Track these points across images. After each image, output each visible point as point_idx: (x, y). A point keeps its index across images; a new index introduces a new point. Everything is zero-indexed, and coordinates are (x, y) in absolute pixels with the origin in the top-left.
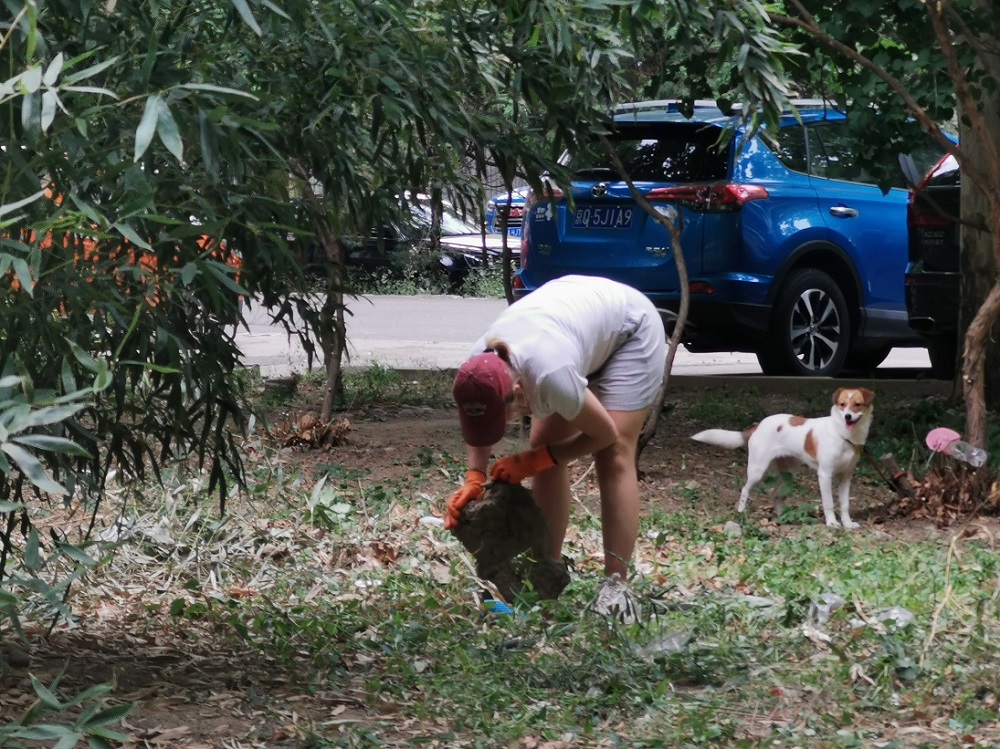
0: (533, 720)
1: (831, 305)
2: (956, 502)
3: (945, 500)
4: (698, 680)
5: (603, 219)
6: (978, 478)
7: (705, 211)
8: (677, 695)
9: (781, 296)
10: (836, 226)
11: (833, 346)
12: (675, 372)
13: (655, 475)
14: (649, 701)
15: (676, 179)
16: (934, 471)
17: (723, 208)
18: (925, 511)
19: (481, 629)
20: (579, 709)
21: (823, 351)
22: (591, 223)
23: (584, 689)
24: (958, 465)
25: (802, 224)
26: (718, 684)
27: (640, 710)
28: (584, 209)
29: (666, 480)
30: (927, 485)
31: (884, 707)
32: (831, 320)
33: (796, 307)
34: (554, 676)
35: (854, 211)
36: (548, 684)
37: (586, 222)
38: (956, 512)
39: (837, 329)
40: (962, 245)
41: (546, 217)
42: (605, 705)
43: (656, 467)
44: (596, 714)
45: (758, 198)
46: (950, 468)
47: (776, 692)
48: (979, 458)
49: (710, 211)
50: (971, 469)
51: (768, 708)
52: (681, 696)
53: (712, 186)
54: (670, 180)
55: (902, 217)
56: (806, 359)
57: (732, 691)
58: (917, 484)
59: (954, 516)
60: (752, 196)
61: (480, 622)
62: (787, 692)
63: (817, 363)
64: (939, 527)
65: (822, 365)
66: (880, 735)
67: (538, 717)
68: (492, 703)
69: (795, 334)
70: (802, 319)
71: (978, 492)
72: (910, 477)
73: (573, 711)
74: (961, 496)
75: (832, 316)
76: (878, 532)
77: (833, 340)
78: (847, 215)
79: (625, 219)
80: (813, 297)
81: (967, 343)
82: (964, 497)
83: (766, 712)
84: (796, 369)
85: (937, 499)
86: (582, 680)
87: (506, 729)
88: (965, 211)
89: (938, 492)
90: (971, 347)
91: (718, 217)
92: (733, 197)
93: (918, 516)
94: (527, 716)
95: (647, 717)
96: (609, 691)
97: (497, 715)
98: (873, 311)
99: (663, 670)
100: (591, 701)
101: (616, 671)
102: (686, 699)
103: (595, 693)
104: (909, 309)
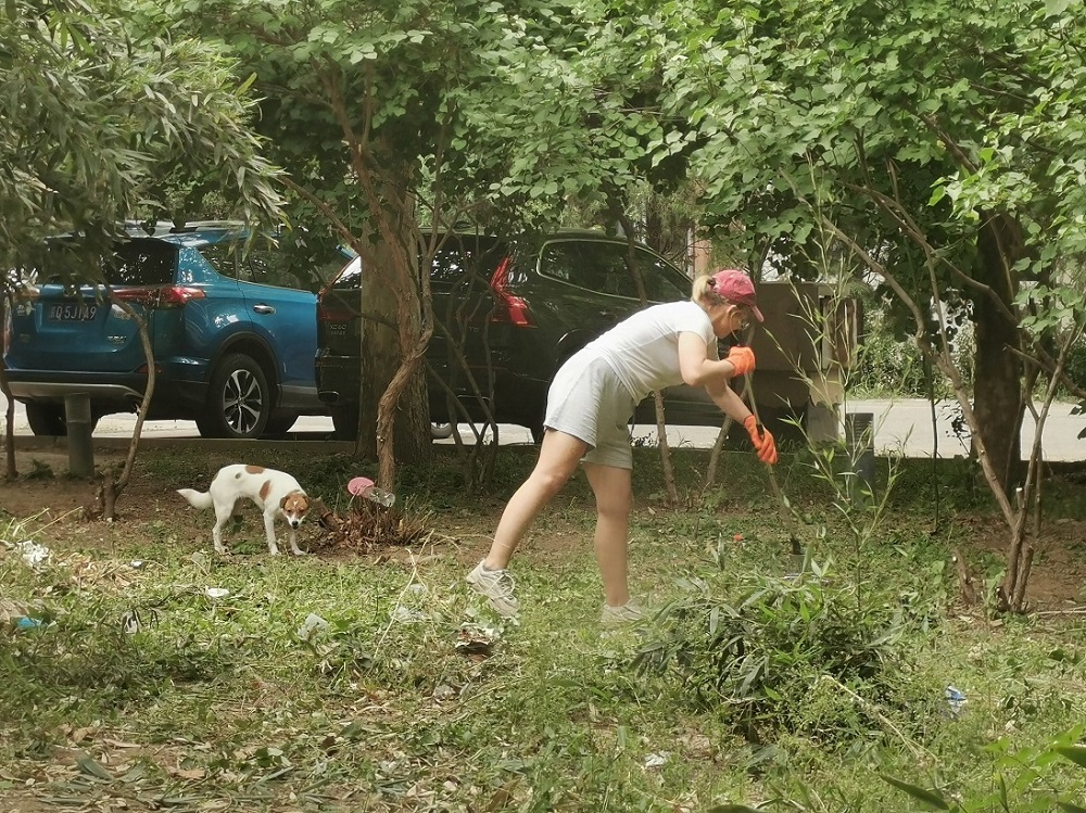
0: (67, 711)
1: (255, 382)
2: (372, 535)
3: (363, 534)
4: (193, 676)
5: (72, 314)
6: (387, 516)
7: (155, 308)
8: (177, 689)
9: (214, 376)
10: (259, 320)
11: (256, 414)
12: (143, 435)
13: (128, 516)
14: (157, 694)
15: (130, 283)
16: (354, 511)
17: (170, 305)
18: (348, 542)
19: (11, 640)
20: (102, 701)
21: (248, 419)
22: (62, 317)
23: (103, 685)
24: (373, 506)
25: (233, 319)
26: (209, 680)
27: (148, 701)
28: (57, 306)
29: (137, 521)
30: (349, 522)
31: (343, 694)
32: (255, 393)
33: (228, 384)
34: (76, 676)
35: (272, 309)
36: (72, 683)
37: (59, 317)
38: (372, 542)
39: (259, 401)
40: (363, 335)
41: (25, 313)
42: (122, 697)
43: (126, 511)
44: (115, 705)
45: (197, 298)
46: (366, 509)
47: (256, 685)
48: (389, 500)
49: (159, 308)
50: (384, 509)
51: (251, 698)
52: (180, 689)
53: (161, 288)
54: (127, 283)
55: (313, 313)
56: (235, 425)
57: (221, 684)
58: (341, 521)
59: (370, 546)
60: (193, 297)
61: (10, 635)
62: (266, 684)
63: (244, 428)
64: (359, 554)
65: (248, 430)
66: (343, 717)
67: (72, 708)
68: (30, 698)
69: (227, 405)
70: (232, 393)
71: (388, 527)
72: (335, 516)
73: (96, 703)
74: (376, 530)
75: (255, 390)
76: (313, 560)
77: (256, 410)
78: (267, 312)
79: (90, 315)
80: (240, 376)
81: (380, 410)
82: (378, 530)
83: (250, 701)
84: (227, 433)
85: (357, 532)
86: (100, 680)
87: (46, 718)
88: (364, 308)
89: (358, 528)
90: (383, 414)
91: (165, 312)
92: (178, 297)
93: (342, 546)
94: (62, 708)
95: (156, 706)
96: (125, 686)
97: (35, 708)
98: (287, 387)
99: (164, 669)
100: (109, 695)
101: (128, 671)
102: (184, 692)
103: (111, 689)
104: (318, 386)
